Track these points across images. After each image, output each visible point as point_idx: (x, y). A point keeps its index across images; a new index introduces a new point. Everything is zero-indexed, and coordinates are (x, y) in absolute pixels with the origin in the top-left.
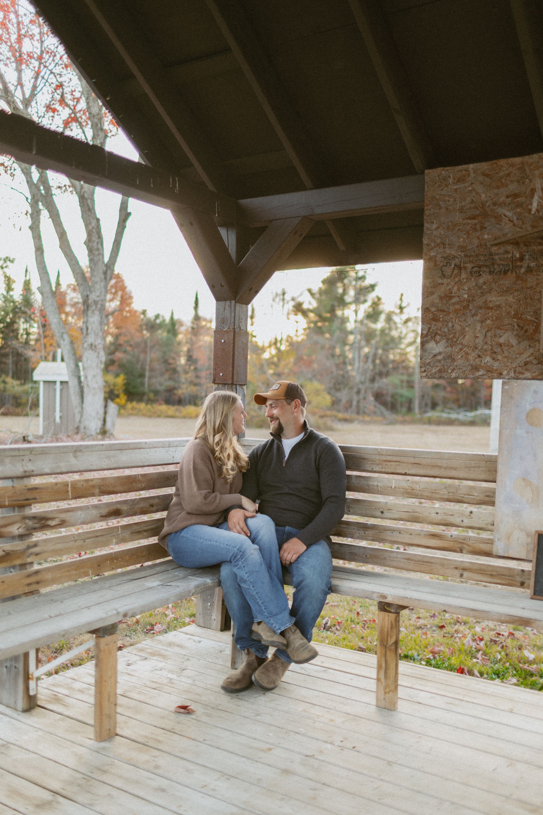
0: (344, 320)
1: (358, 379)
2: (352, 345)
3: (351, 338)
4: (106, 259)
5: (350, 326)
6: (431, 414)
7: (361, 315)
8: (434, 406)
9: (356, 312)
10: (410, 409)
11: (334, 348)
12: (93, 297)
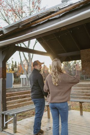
0: (70, 64)
1: (73, 74)
2: (72, 68)
3: (71, 67)
4: (31, 58)
5: (71, 65)
6: (87, 80)
7: (73, 63)
8: (88, 78)
9: (72, 62)
10: (83, 79)
11: (68, 69)
12: (29, 64)
